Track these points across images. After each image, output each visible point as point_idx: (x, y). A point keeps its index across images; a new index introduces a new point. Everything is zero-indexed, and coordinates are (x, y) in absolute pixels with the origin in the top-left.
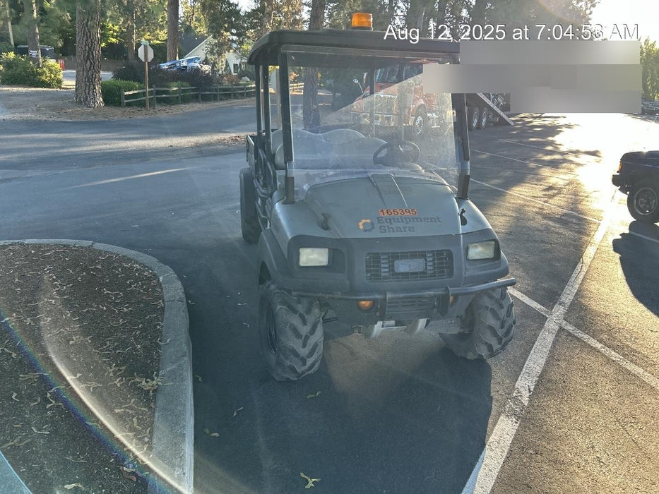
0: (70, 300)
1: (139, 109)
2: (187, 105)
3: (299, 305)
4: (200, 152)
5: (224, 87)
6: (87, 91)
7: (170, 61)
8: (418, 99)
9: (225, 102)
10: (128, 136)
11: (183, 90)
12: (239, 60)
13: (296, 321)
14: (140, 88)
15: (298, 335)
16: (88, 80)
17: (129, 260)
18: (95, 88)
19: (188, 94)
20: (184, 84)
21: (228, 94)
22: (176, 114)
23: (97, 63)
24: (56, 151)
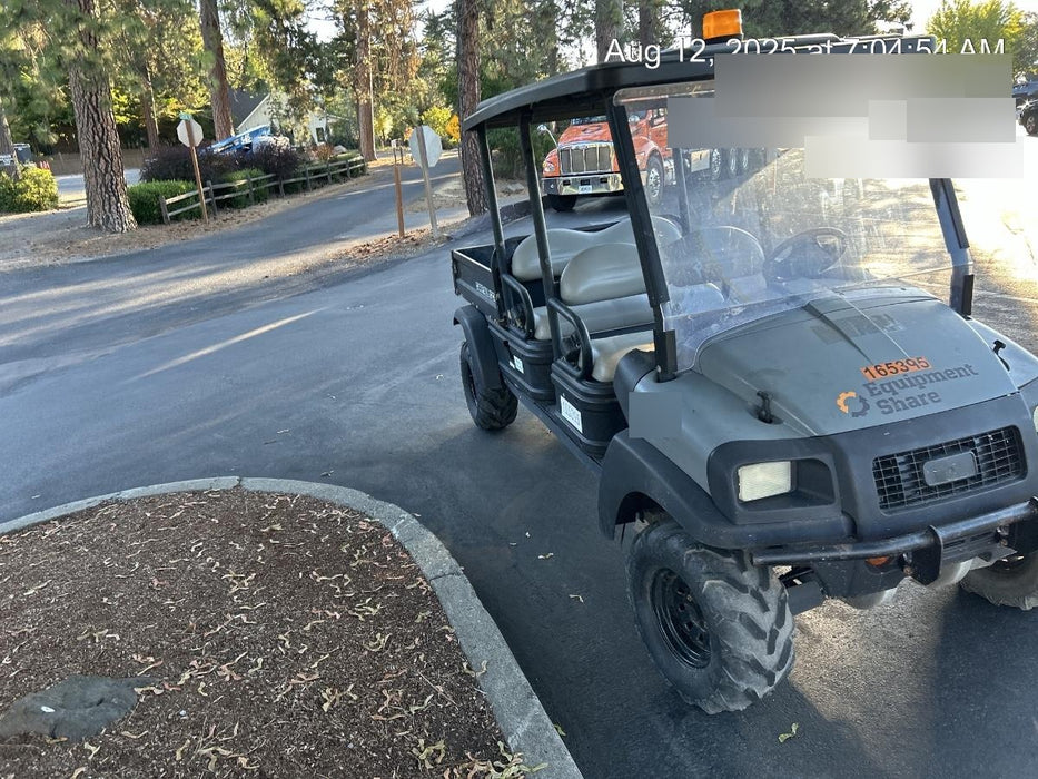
0: (271, 611)
1: (193, 223)
2: (264, 205)
3: (745, 574)
4: (318, 280)
5: (316, 167)
6: (106, 208)
7: (222, 140)
8: (646, 142)
9: (321, 192)
10: (192, 271)
11: (254, 182)
12: (324, 121)
13: (747, 606)
14: (189, 190)
15: (757, 632)
16: (107, 191)
17: (319, 504)
18: (118, 201)
19: (263, 187)
20: (255, 171)
21: (322, 178)
22: (251, 224)
23: (115, 161)
24: (87, 315)
